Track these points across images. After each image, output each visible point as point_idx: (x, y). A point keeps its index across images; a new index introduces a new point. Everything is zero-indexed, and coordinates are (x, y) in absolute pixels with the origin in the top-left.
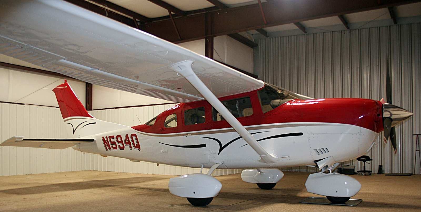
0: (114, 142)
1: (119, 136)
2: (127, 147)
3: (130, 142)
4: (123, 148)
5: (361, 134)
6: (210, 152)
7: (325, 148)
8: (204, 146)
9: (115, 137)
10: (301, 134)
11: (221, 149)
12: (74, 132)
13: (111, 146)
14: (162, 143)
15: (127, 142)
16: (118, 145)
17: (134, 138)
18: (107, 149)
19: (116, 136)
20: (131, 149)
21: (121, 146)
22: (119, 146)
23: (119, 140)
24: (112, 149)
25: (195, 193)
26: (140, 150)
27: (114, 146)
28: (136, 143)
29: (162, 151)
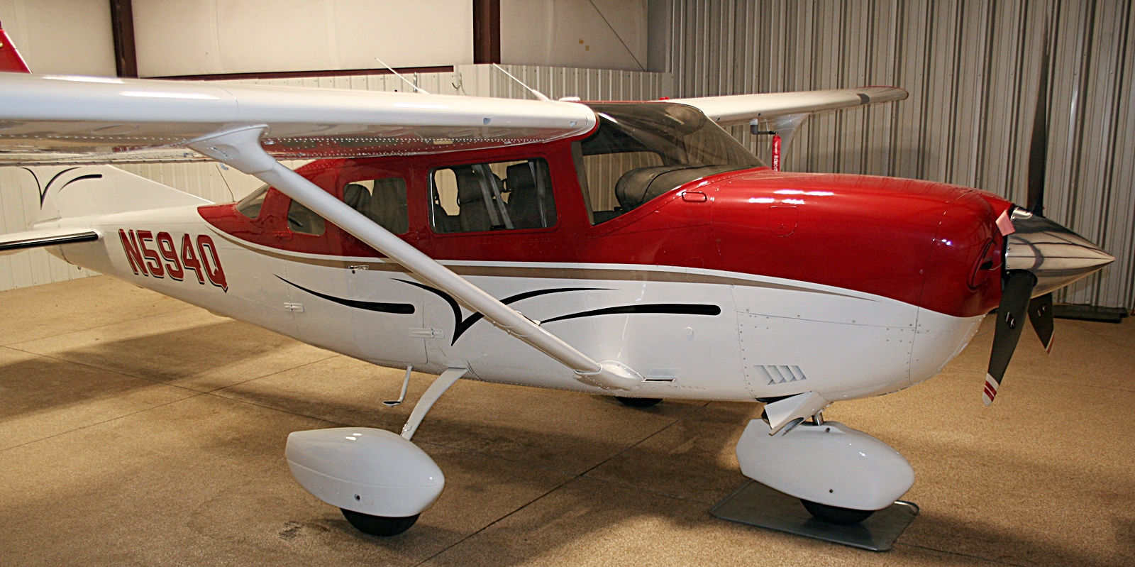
0: (152, 253)
1: (163, 236)
2: (189, 274)
3: (198, 261)
4: (178, 275)
5: (918, 328)
6: (428, 332)
7: (793, 367)
8: (408, 309)
9: (154, 234)
10: (714, 310)
11: (461, 327)
12: (42, 197)
13: (145, 261)
14: (286, 279)
15: (188, 257)
16: (164, 262)
17: (206, 249)
18: (136, 270)
19: (156, 235)
20: (201, 283)
21: (174, 267)
22: (168, 266)
23: (166, 247)
24: (149, 274)
25: (358, 498)
26: (226, 291)
27: (155, 265)
28: (213, 268)
29: (287, 305)
